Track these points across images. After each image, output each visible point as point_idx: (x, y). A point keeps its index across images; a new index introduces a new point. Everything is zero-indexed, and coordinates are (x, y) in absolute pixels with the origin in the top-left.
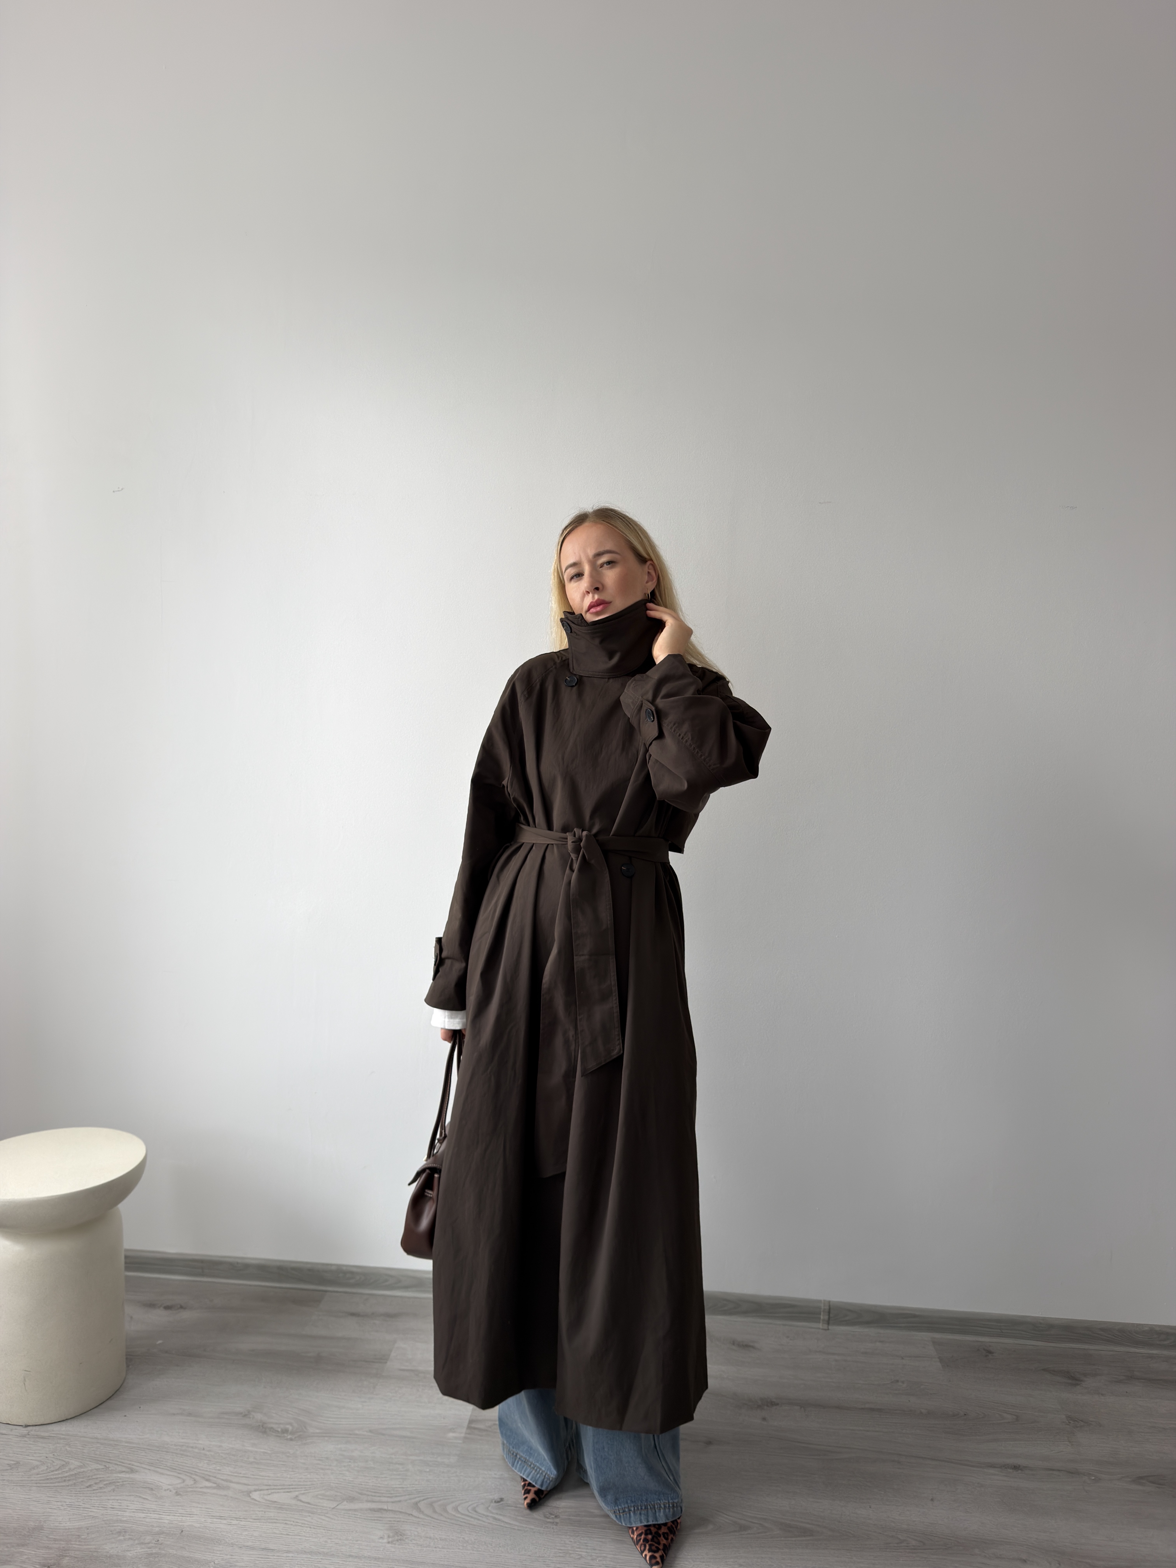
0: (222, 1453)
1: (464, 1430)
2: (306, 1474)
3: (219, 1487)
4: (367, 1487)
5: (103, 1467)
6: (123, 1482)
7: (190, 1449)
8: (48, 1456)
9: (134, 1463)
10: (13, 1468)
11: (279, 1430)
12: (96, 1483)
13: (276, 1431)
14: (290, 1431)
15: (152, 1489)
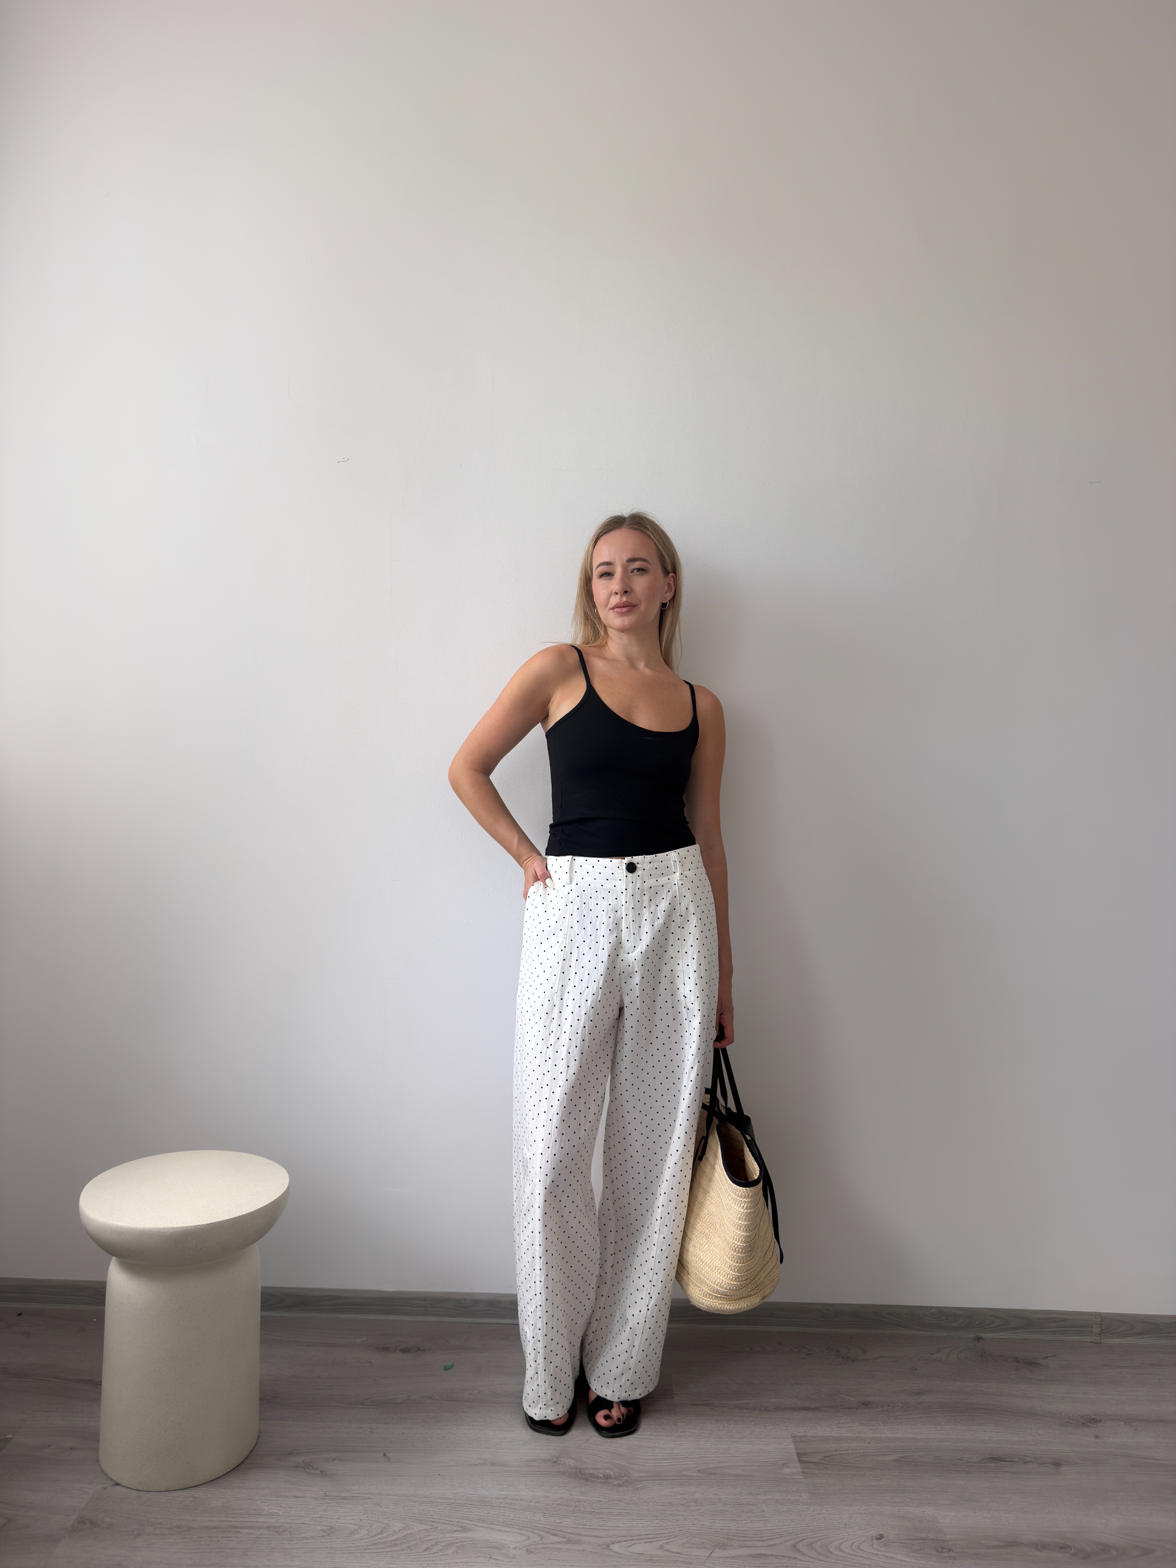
0: (553, 1504)
1: (798, 1465)
2: (657, 1521)
3: (569, 1541)
4: (731, 1531)
5: (431, 1527)
6: (461, 1542)
7: (515, 1501)
8: (362, 1519)
9: (462, 1521)
10: (330, 1534)
11: (601, 1476)
12: (433, 1546)
13: (597, 1476)
14: (612, 1476)
15: (498, 1548)
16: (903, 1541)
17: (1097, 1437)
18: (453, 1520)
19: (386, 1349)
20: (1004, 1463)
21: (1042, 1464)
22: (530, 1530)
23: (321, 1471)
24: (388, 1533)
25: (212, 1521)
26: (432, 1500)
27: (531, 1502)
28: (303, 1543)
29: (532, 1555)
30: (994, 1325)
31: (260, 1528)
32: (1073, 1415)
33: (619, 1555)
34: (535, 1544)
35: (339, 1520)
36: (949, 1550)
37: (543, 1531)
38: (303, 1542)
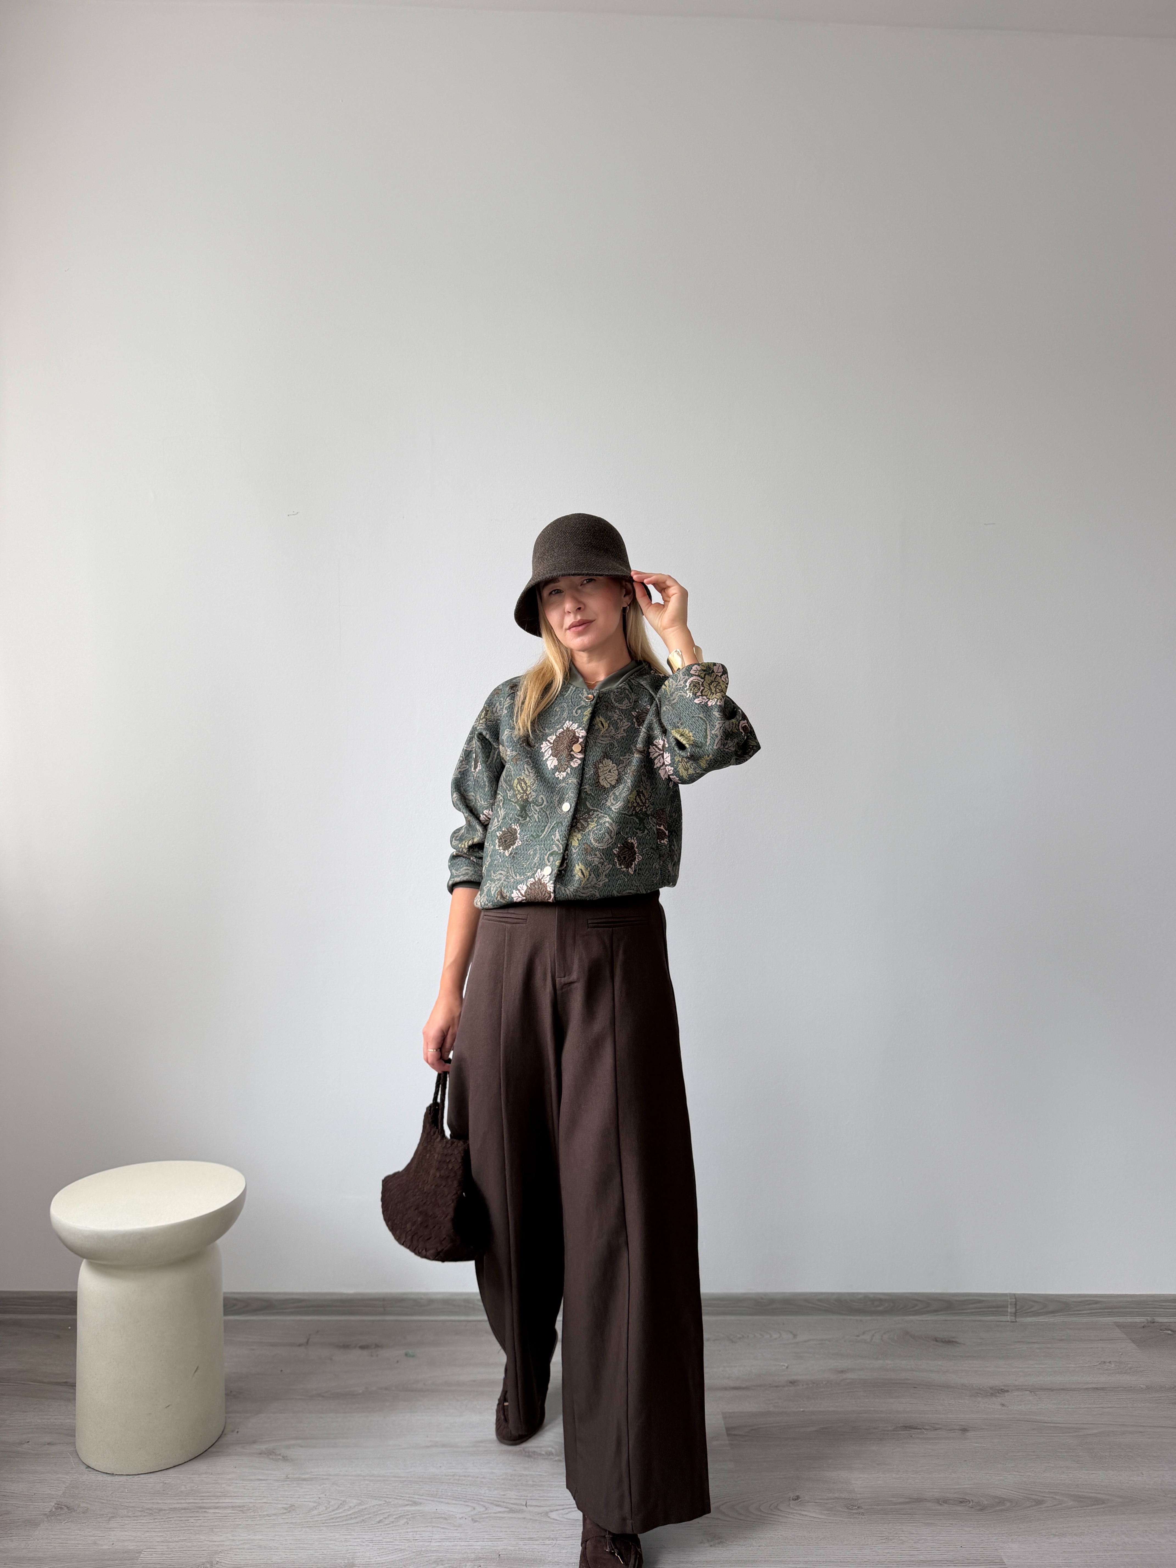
0: (498, 1479)
1: (727, 1438)
3: (512, 1511)
7: (464, 1478)
8: (320, 1497)
10: (290, 1511)
11: (543, 1453)
14: (554, 1453)
15: (445, 1519)
16: (817, 1501)
17: (1003, 1405)
18: (404, 1495)
19: (346, 1347)
20: (916, 1430)
21: (950, 1430)
22: (476, 1502)
23: (283, 1457)
24: (344, 1509)
25: (181, 1503)
26: (385, 1479)
27: (477, 1477)
28: (265, 1520)
29: (477, 1523)
30: (916, 1308)
31: (226, 1508)
32: (983, 1387)
33: (557, 1522)
34: (479, 1514)
35: (299, 1499)
36: (858, 1507)
37: (488, 1503)
38: (266, 1518)
